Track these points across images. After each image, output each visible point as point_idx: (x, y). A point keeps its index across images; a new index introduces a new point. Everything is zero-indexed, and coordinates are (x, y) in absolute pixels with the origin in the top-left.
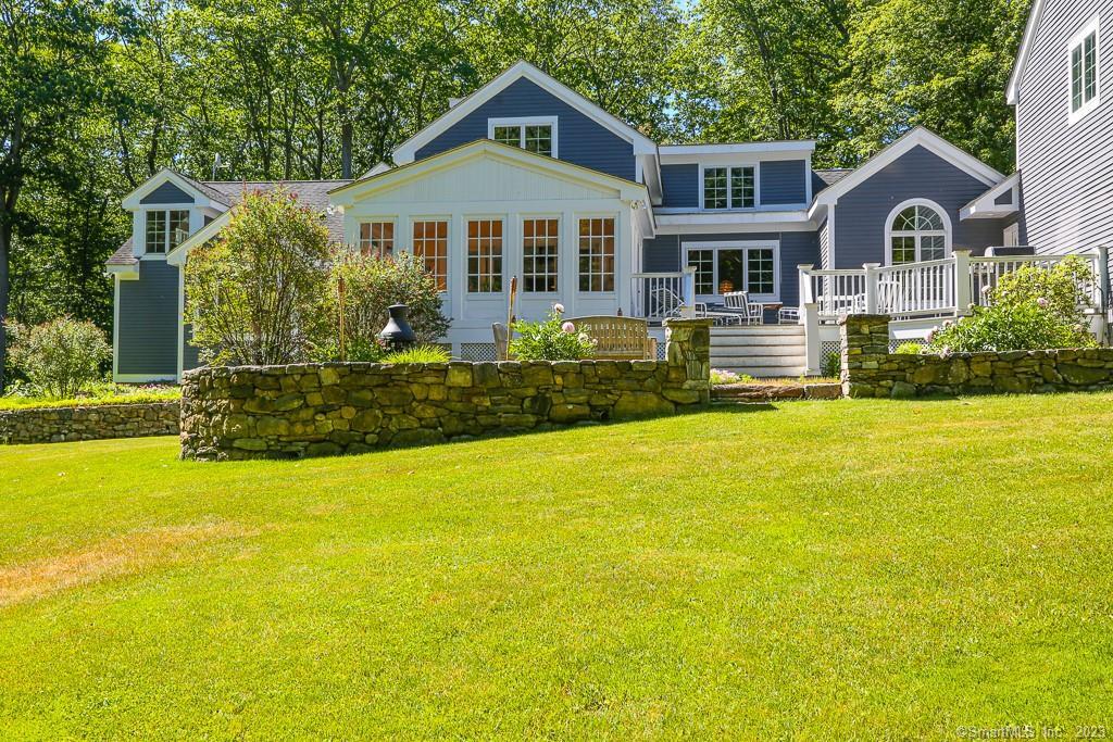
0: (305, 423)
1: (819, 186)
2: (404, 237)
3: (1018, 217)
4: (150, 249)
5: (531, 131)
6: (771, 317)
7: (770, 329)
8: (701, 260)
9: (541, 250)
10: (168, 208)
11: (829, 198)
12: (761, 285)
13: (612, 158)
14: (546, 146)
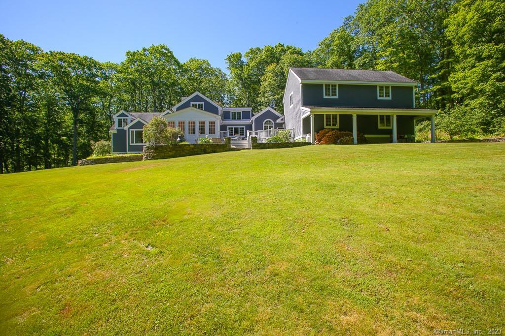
0: (167, 153)
1: (253, 115)
2: (177, 124)
3: (284, 123)
4: (119, 127)
5: (199, 105)
6: (243, 139)
7: (243, 141)
8: (231, 129)
9: (202, 127)
10: (123, 118)
11: (253, 118)
12: (242, 134)
13: (214, 110)
14: (202, 107)
